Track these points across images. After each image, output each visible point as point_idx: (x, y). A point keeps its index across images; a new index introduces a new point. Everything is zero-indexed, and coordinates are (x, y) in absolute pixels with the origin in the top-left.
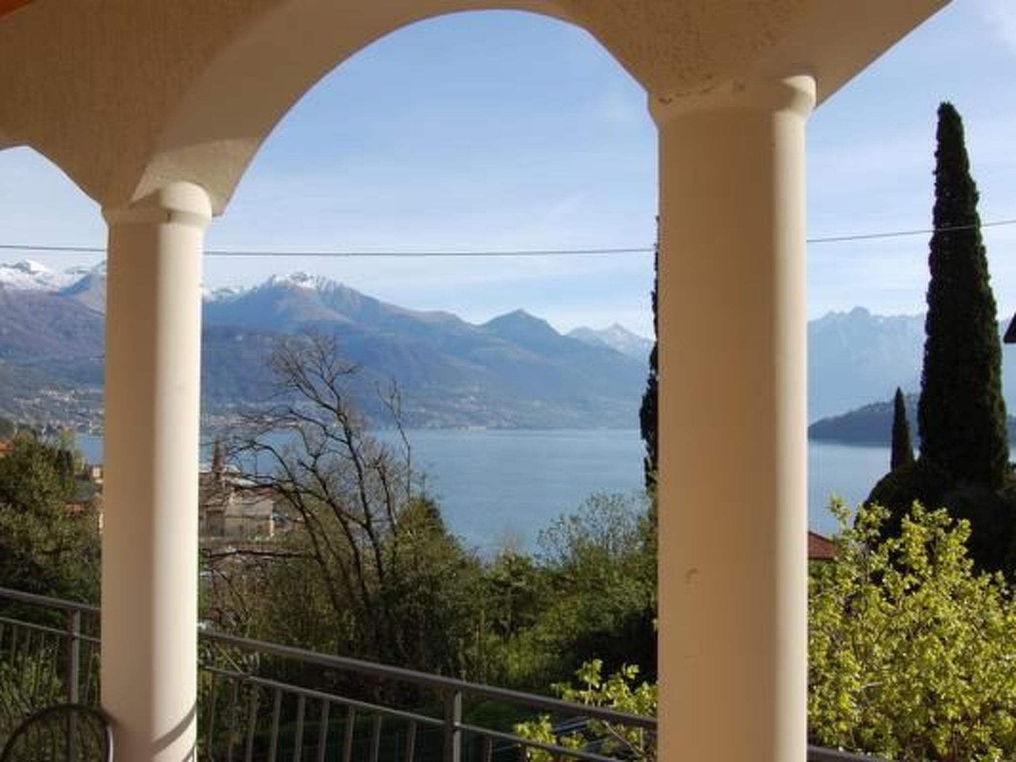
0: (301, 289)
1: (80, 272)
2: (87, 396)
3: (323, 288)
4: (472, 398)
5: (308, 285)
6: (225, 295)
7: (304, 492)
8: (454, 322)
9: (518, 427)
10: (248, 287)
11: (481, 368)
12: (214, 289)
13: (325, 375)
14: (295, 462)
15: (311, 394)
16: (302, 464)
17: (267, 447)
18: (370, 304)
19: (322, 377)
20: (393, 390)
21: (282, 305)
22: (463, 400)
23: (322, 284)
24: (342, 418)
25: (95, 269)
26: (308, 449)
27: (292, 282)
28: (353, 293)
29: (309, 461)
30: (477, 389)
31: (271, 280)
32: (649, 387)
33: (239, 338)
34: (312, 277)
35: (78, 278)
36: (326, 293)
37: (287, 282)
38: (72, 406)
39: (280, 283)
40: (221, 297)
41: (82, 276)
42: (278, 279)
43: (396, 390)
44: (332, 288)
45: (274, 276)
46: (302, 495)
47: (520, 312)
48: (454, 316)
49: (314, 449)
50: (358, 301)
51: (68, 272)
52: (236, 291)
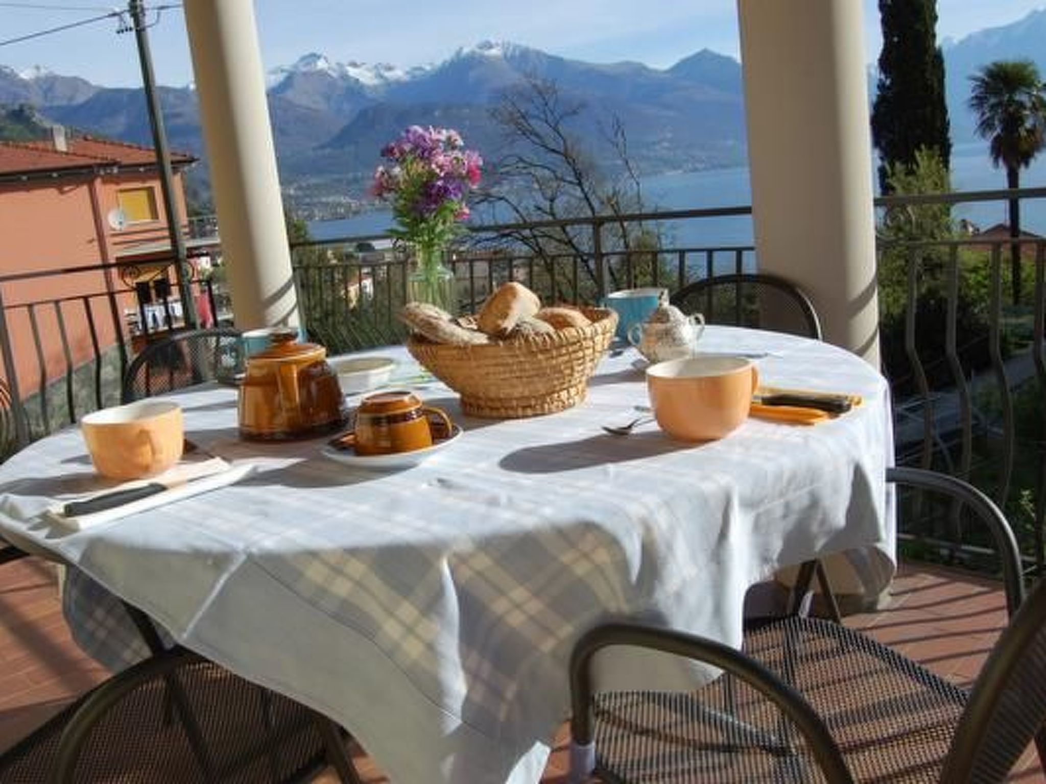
0: (487, 58)
1: (282, 71)
2: (309, 187)
3: (509, 54)
4: (666, 144)
5: (494, 52)
6: (417, 73)
7: (541, 236)
8: (640, 70)
9: (714, 167)
10: (438, 62)
11: (671, 113)
12: (408, 69)
13: (550, 120)
14: (532, 208)
15: (537, 140)
16: (539, 209)
17: (501, 199)
18: (556, 62)
19: (547, 122)
20: (616, 127)
21: (472, 75)
22: (657, 147)
23: (508, 48)
24: (571, 160)
25: (296, 66)
26: (543, 194)
27: (478, 50)
28: (538, 53)
29: (546, 205)
30: (669, 135)
31: (458, 53)
32: (878, 93)
33: (437, 113)
34: (497, 45)
35: (281, 77)
36: (513, 57)
37: (473, 52)
38: (297, 198)
39: (468, 54)
40: (414, 77)
41: (285, 74)
42: (466, 50)
43: (619, 127)
44: (517, 53)
45: (461, 49)
46: (540, 240)
47: (705, 51)
48: (640, 64)
49: (549, 193)
50: (544, 61)
51: (273, 72)
52: (428, 68)
